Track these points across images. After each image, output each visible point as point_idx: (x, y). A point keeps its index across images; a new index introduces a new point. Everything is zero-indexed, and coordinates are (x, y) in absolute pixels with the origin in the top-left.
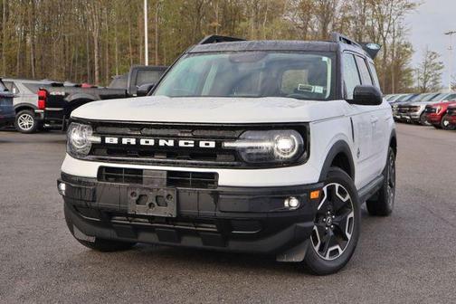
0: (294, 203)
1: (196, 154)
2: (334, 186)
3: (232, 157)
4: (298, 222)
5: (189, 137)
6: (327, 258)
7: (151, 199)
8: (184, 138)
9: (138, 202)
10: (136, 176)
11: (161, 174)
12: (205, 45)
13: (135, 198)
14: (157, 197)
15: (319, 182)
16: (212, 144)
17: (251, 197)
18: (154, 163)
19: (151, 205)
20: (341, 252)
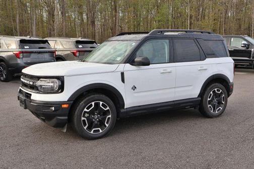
2: (100, 103)
4: (58, 116)
6: (92, 132)
15: (68, 101)
20: (101, 131)
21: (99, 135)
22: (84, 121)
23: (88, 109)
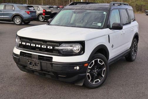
0: (78, 68)
1: (47, 50)
2: (98, 60)
3: (57, 52)
4: (80, 74)
5: (45, 45)
6: (94, 83)
7: (34, 64)
8: (43, 45)
9: (30, 64)
10: (30, 56)
11: (37, 56)
12: (69, 6)
13: (29, 63)
14: (35, 63)
15: (88, 60)
16: (51, 48)
17: (62, 66)
18: (35, 52)
19: (33, 65)
20: (100, 81)
21: (99, 85)
22: (88, 75)
23: (90, 66)
